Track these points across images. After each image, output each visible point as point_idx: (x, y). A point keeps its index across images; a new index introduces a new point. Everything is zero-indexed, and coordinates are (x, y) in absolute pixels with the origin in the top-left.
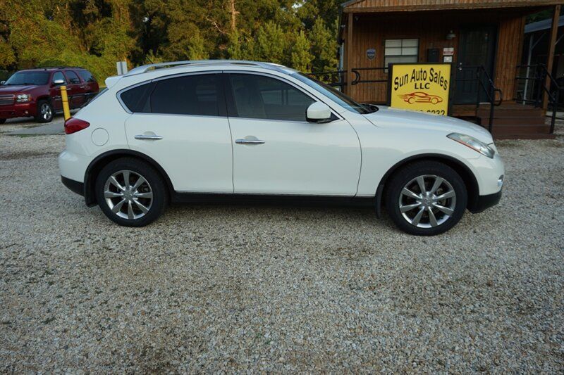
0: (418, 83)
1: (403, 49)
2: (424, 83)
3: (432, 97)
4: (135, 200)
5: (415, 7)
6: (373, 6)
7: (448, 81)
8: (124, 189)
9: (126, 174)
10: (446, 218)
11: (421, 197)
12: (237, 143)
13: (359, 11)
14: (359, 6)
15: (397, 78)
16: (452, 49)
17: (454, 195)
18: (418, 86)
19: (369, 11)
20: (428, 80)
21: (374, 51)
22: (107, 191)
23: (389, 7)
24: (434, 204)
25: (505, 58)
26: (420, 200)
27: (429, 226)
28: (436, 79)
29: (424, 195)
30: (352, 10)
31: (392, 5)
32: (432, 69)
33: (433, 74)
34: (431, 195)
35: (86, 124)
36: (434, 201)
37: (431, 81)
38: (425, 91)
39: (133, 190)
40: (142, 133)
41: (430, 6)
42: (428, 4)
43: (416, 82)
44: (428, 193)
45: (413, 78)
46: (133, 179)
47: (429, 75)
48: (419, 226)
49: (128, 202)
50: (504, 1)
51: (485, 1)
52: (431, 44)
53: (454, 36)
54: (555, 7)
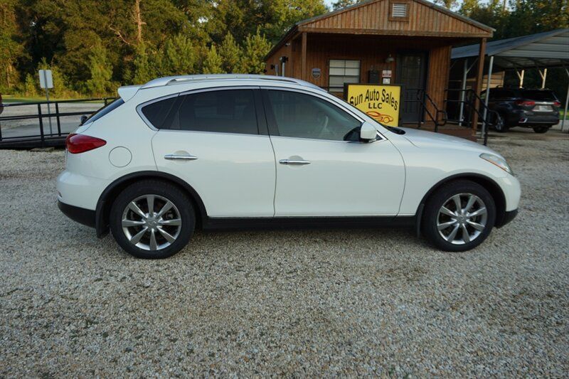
0: (372, 102)
1: (346, 70)
2: (377, 103)
3: (384, 117)
4: (159, 227)
5: (365, 30)
6: (327, 27)
7: (398, 102)
8: (147, 216)
9: (150, 199)
10: (477, 234)
11: (457, 214)
12: (281, 163)
13: (312, 30)
14: (313, 26)
15: (352, 98)
16: (390, 72)
17: (486, 211)
18: (372, 106)
19: (322, 31)
20: (380, 101)
21: (319, 70)
22: (125, 220)
23: (341, 29)
24: (468, 221)
25: (435, 82)
26: (455, 217)
27: (462, 243)
28: (388, 99)
29: (460, 213)
30: (306, 30)
31: (343, 27)
32: (384, 90)
33: (385, 94)
34: (465, 213)
35: (101, 143)
36: (468, 218)
37: (383, 101)
38: (378, 110)
39: (158, 218)
40: (172, 152)
41: (378, 30)
42: (377, 28)
43: (370, 102)
44: (463, 211)
45: (367, 98)
46: (158, 205)
47: (381, 96)
48: (454, 242)
49: (151, 231)
50: (442, 31)
51: (426, 30)
52: (372, 66)
53: (392, 59)
54: (481, 40)
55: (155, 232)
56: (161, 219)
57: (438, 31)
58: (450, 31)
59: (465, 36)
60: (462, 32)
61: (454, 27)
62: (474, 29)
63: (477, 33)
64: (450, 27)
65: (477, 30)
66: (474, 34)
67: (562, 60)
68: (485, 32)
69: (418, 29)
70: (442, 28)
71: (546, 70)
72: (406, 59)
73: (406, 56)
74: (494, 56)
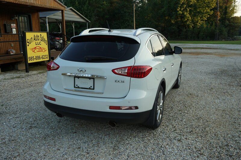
0: (37, 41)
2: (39, 41)
3: (43, 49)
7: (47, 40)
15: (28, 40)
18: (37, 44)
20: (40, 41)
28: (43, 40)
32: (41, 35)
33: (42, 37)
37: (41, 41)
43: (36, 41)
45: (34, 39)
47: (40, 38)
54: (62, 11)
59: (58, 9)
60: (56, 7)
61: (54, 4)
63: (61, 8)
65: (61, 6)
68: (64, 8)
72: (20, 18)
73: (20, 16)
74: (48, 18)
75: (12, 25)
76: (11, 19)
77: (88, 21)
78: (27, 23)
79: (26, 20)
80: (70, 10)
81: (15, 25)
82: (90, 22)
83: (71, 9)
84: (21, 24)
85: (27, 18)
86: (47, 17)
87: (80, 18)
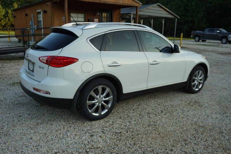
1: (78, 18)
4: (103, 102)
8: (98, 98)
9: (100, 88)
22: (88, 101)
35: (76, 60)
36: (199, 80)
41: (99, 1)
44: (198, 77)
48: (196, 90)
49: (100, 106)
50: (123, 2)
51: (118, 2)
52: (90, 17)
53: (99, 14)
54: (137, 7)
55: (101, 105)
56: (104, 98)
57: (122, 2)
58: (126, 3)
59: (132, 5)
60: (130, 3)
61: (128, 1)
62: (135, 3)
63: (136, 4)
64: (126, 1)
65: (136, 3)
66: (134, 5)
67: (149, 16)
68: (138, 4)
69: (115, 1)
70: (123, 1)
71: (142, 20)
72: (103, 14)
73: (103, 12)
74: (133, 14)
75: (95, 20)
76: (95, 15)
77: (176, 17)
78: (108, 19)
79: (108, 16)
80: (157, 7)
81: (97, 20)
82: (179, 18)
83: (159, 5)
84: (103, 19)
85: (109, 14)
86: (131, 13)
87: (169, 14)
